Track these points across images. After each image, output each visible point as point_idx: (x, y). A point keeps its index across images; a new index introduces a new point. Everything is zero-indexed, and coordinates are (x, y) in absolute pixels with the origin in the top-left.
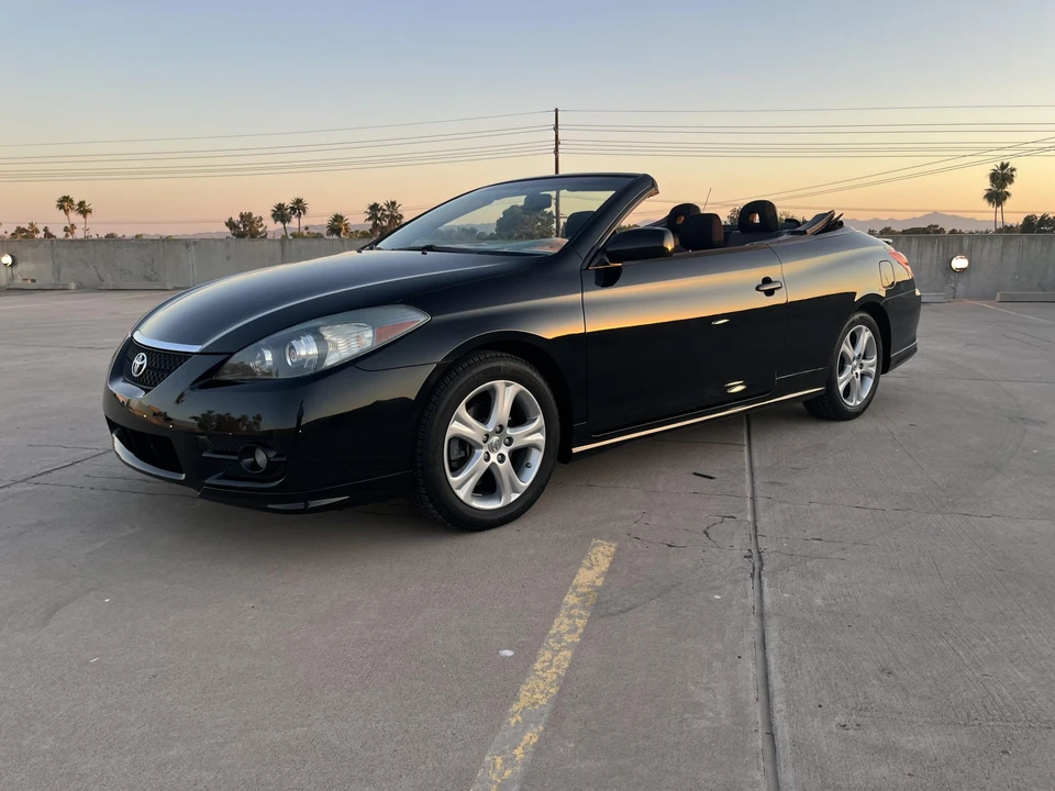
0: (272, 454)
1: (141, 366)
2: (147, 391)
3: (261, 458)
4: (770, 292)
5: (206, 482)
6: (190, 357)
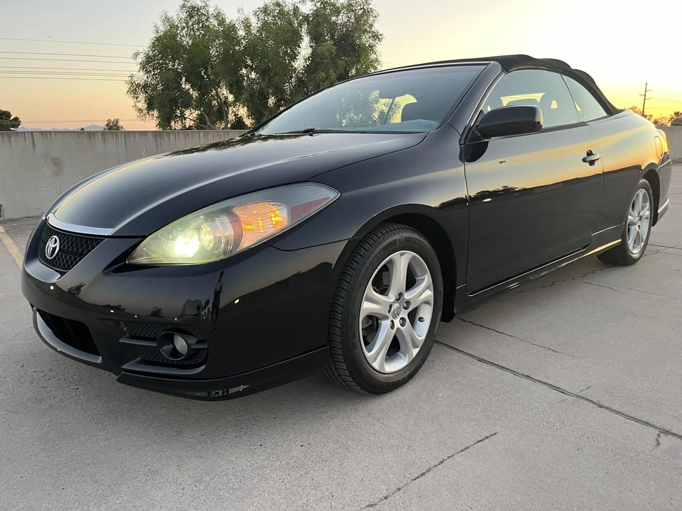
0: (193, 341)
1: (54, 249)
2: (62, 274)
3: (181, 344)
4: (592, 163)
5: (124, 367)
6: (102, 240)
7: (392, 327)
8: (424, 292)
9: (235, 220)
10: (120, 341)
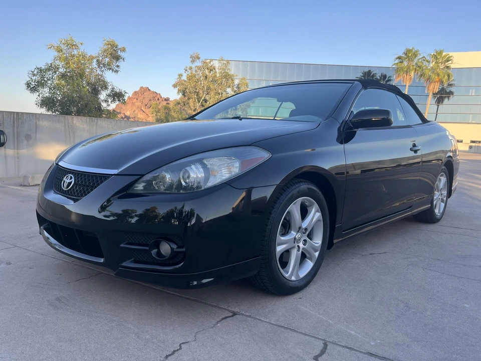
0: (175, 246)
1: (70, 183)
2: (75, 201)
3: (166, 248)
4: (416, 151)
6: (109, 177)
7: (299, 250)
10: (121, 245)
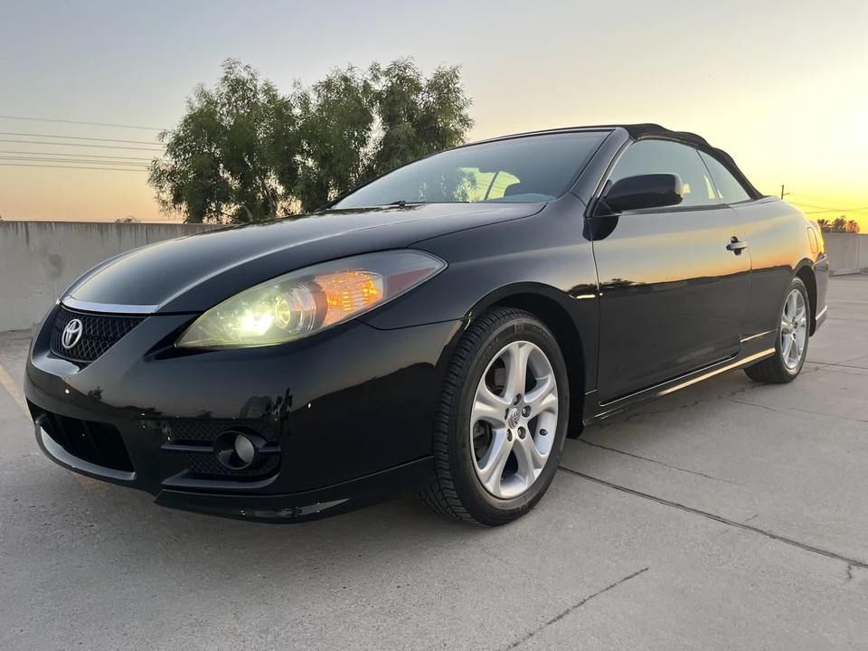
0: (261, 444)
1: (75, 336)
2: (82, 366)
3: (245, 447)
4: (738, 251)
5: (165, 483)
6: (143, 319)
7: (510, 438)
8: (546, 397)
9: (317, 291)
10: (162, 447)
